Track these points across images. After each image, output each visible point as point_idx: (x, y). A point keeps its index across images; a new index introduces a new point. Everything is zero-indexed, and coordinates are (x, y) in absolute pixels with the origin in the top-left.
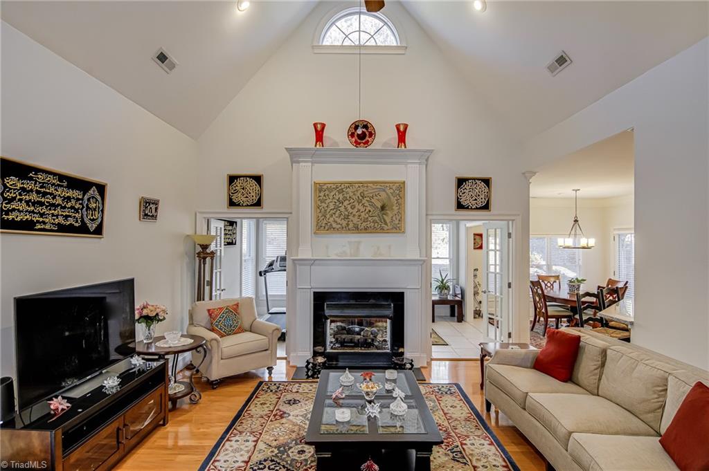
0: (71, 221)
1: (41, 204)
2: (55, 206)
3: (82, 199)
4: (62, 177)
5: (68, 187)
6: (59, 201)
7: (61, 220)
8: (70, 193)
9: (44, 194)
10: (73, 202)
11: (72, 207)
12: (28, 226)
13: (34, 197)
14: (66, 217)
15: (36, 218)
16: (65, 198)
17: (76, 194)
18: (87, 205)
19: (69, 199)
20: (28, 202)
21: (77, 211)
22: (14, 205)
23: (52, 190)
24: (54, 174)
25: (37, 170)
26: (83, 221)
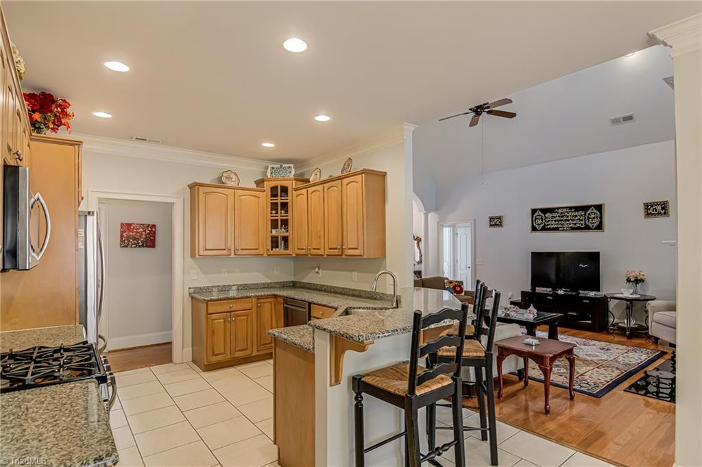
0: (578, 225)
1: (561, 220)
2: (568, 220)
3: (585, 214)
4: (571, 208)
5: (575, 211)
6: (570, 218)
7: (572, 225)
8: (577, 213)
9: (562, 217)
10: (579, 217)
11: (578, 219)
12: (556, 229)
13: (558, 218)
14: (575, 224)
15: (559, 226)
16: (573, 216)
17: (581, 213)
18: (588, 217)
19: (576, 216)
20: (555, 221)
21: (582, 220)
22: (549, 223)
23: (566, 214)
24: (566, 208)
25: (558, 208)
26: (586, 224)
